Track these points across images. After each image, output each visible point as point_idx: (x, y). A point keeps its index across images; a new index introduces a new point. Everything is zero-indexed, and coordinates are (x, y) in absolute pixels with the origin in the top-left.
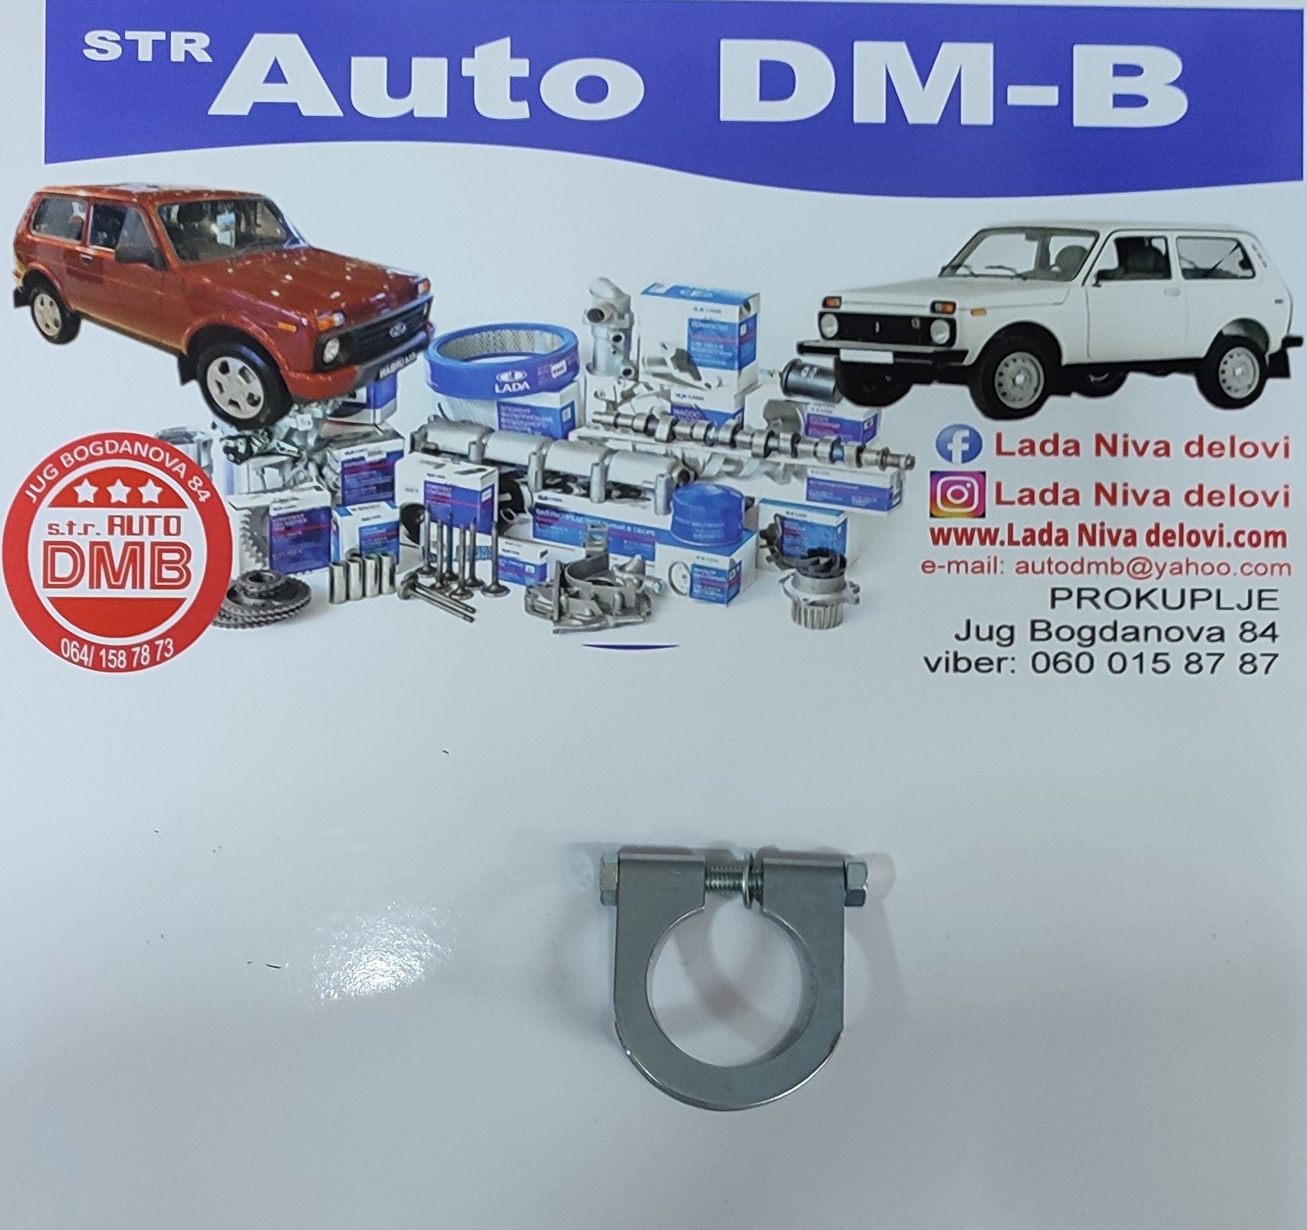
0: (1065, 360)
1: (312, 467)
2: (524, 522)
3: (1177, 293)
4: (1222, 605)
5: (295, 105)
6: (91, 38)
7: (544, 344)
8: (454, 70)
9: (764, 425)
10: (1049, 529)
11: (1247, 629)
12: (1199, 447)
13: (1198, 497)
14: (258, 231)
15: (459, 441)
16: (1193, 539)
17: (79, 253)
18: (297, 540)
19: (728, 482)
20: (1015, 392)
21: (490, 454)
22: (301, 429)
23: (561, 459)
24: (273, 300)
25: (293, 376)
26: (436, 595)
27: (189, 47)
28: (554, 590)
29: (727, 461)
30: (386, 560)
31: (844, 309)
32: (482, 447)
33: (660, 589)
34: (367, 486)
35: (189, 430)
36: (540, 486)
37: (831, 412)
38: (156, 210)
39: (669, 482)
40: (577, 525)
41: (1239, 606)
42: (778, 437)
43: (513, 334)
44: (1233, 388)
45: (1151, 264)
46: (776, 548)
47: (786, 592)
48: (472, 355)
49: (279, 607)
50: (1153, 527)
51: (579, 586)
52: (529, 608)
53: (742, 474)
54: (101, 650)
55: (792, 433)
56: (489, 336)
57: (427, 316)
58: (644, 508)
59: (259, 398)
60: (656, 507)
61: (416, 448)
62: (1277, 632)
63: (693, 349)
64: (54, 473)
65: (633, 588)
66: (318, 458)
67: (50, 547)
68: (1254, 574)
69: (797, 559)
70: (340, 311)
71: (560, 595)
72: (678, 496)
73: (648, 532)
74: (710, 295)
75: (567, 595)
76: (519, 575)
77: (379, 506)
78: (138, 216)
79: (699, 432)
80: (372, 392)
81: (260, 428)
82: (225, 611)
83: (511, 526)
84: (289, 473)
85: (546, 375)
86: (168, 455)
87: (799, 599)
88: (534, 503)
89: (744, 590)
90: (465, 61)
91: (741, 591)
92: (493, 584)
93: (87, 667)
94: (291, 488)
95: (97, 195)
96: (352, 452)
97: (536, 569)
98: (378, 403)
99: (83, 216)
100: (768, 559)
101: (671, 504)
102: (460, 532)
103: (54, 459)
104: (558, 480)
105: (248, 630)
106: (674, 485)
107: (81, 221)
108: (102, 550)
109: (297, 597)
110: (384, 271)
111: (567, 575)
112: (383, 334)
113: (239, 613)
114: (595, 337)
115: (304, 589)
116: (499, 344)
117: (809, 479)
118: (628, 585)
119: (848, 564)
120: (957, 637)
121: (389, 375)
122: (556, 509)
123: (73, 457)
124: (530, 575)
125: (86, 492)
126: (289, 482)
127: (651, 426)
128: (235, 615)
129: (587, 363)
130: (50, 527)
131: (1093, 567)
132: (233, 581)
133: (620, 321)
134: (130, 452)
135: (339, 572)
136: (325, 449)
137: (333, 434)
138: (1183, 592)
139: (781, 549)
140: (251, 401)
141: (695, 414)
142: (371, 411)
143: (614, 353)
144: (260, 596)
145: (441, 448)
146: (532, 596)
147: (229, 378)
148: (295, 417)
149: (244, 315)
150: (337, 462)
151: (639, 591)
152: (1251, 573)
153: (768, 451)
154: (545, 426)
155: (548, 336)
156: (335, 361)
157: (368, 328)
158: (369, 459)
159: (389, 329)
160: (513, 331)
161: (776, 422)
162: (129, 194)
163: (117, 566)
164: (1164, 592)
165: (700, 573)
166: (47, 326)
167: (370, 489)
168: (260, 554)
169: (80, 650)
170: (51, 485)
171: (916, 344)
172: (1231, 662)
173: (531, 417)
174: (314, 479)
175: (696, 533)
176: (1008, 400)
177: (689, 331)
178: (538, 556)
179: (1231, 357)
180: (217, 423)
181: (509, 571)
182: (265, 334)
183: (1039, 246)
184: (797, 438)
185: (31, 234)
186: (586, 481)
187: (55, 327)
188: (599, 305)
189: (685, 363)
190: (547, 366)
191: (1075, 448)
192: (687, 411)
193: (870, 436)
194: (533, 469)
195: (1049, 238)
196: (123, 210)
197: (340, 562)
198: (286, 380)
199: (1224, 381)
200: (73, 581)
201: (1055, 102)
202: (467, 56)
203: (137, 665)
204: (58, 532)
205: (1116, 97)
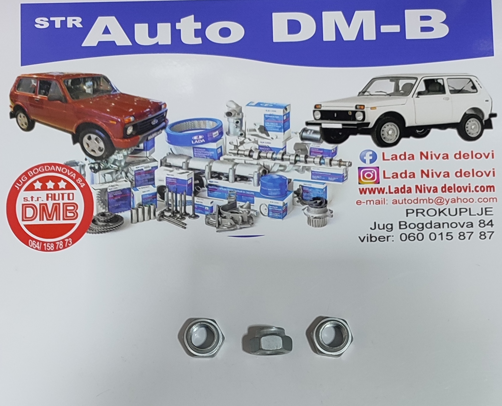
0: (407, 125)
1: (124, 174)
2: (205, 191)
3: (448, 99)
4: (472, 214)
5: (114, 42)
6: (38, 20)
7: (210, 125)
8: (173, 27)
9: (294, 152)
10: (404, 187)
11: (482, 223)
12: (459, 155)
13: (460, 174)
14: (101, 88)
15: (179, 162)
16: (459, 189)
17: (34, 98)
18: (118, 201)
19: (281, 173)
20: (389, 137)
21: (190, 166)
22: (119, 159)
23: (217, 167)
24: (107, 113)
25: (115, 140)
26: (171, 219)
27: (74, 22)
28: (216, 216)
29: (281, 166)
30: (152, 207)
31: (323, 109)
32: (188, 164)
33: (256, 214)
34: (144, 180)
35: (77, 161)
36: (210, 177)
37: (319, 147)
38: (63, 82)
39: (259, 174)
40: (224, 192)
41: (478, 214)
42: (299, 156)
43: (198, 122)
44: (471, 134)
45: (438, 88)
46: (300, 198)
47: (305, 214)
48: (183, 130)
49: (112, 225)
50: (443, 186)
51: (225, 214)
52: (207, 223)
53: (286, 170)
54: (44, 244)
55: (306, 154)
56: (189, 123)
57: (165, 116)
58: (250, 184)
59: (103, 149)
60: (254, 184)
61: (162, 165)
62: (493, 223)
63: (266, 125)
64: (26, 179)
65: (246, 214)
66: (125, 170)
67: (24, 206)
68: (483, 202)
69: (308, 201)
70: (133, 116)
71: (218, 217)
72: (262, 179)
73: (251, 193)
74: (272, 105)
75: (221, 217)
76: (203, 210)
77: (149, 187)
78: (56, 84)
79: (269, 155)
80: (145, 145)
81: (103, 159)
82: (91, 227)
83: (200, 192)
84: (115, 176)
85: (211, 136)
86: (69, 171)
87: (310, 216)
88: (208, 184)
89: (289, 214)
90: (177, 24)
91: (287, 214)
92: (193, 214)
93: (39, 250)
94: (116, 181)
95: (41, 77)
96: (138, 167)
97: (209, 209)
98: (148, 148)
100: (298, 202)
101: (260, 182)
102: (180, 195)
103: (26, 173)
104: (217, 175)
105: (100, 234)
106: (261, 175)
107: (34, 86)
108: (44, 207)
109: (118, 222)
110: (149, 101)
111: (221, 210)
112: (148, 124)
113: (97, 228)
114: (229, 122)
115: (122, 218)
116: (193, 126)
117: (312, 171)
118: (244, 213)
119: (328, 202)
120: (371, 229)
121: (151, 139)
122: (216, 186)
123: (33, 172)
124: (207, 211)
125: (38, 185)
126: (115, 179)
127: (251, 154)
128: (95, 229)
129: (226, 131)
130: (24, 198)
131: (422, 201)
132: (94, 216)
133: (238, 116)
134: (54, 169)
135: (134, 212)
136: (128, 167)
137: (131, 161)
138: (456, 209)
139: (302, 198)
140: (100, 150)
141: (268, 149)
142: (145, 152)
143: (236, 127)
144: (105, 222)
145: (172, 164)
146: (208, 218)
147: (91, 142)
148: (116, 155)
149: (96, 118)
150: (133, 171)
151: (249, 215)
152: (482, 202)
153: (296, 161)
154: (211, 155)
155: (211, 122)
156: (131, 134)
157: (143, 122)
158: (145, 170)
159: (151, 122)
160: (198, 121)
161: (298, 151)
162: (52, 76)
163: (50, 212)
164: (449, 209)
165: (272, 208)
166: (22, 125)
167: (146, 181)
168: (104, 206)
169: (36, 244)
170: (24, 183)
171: (350, 120)
172: (476, 235)
173: (206, 152)
174: (124, 178)
175: (270, 193)
176: (386, 140)
177: (264, 119)
178: (210, 203)
179: (470, 122)
180: (87, 158)
181: (198, 209)
182: (105, 125)
183: (395, 84)
184: (307, 156)
185: (16, 92)
186: (227, 175)
187: (25, 125)
188: (231, 110)
189: (263, 130)
190: (211, 133)
191: (412, 157)
192: (264, 148)
193: (334, 155)
194: (207, 171)
195: (398, 81)
196: (50, 82)
197: (135, 208)
198: (113, 142)
199: (468, 131)
200: (33, 218)
201: (399, 31)
202: (178, 22)
203: (58, 248)
204: (27, 200)
205: (422, 28)
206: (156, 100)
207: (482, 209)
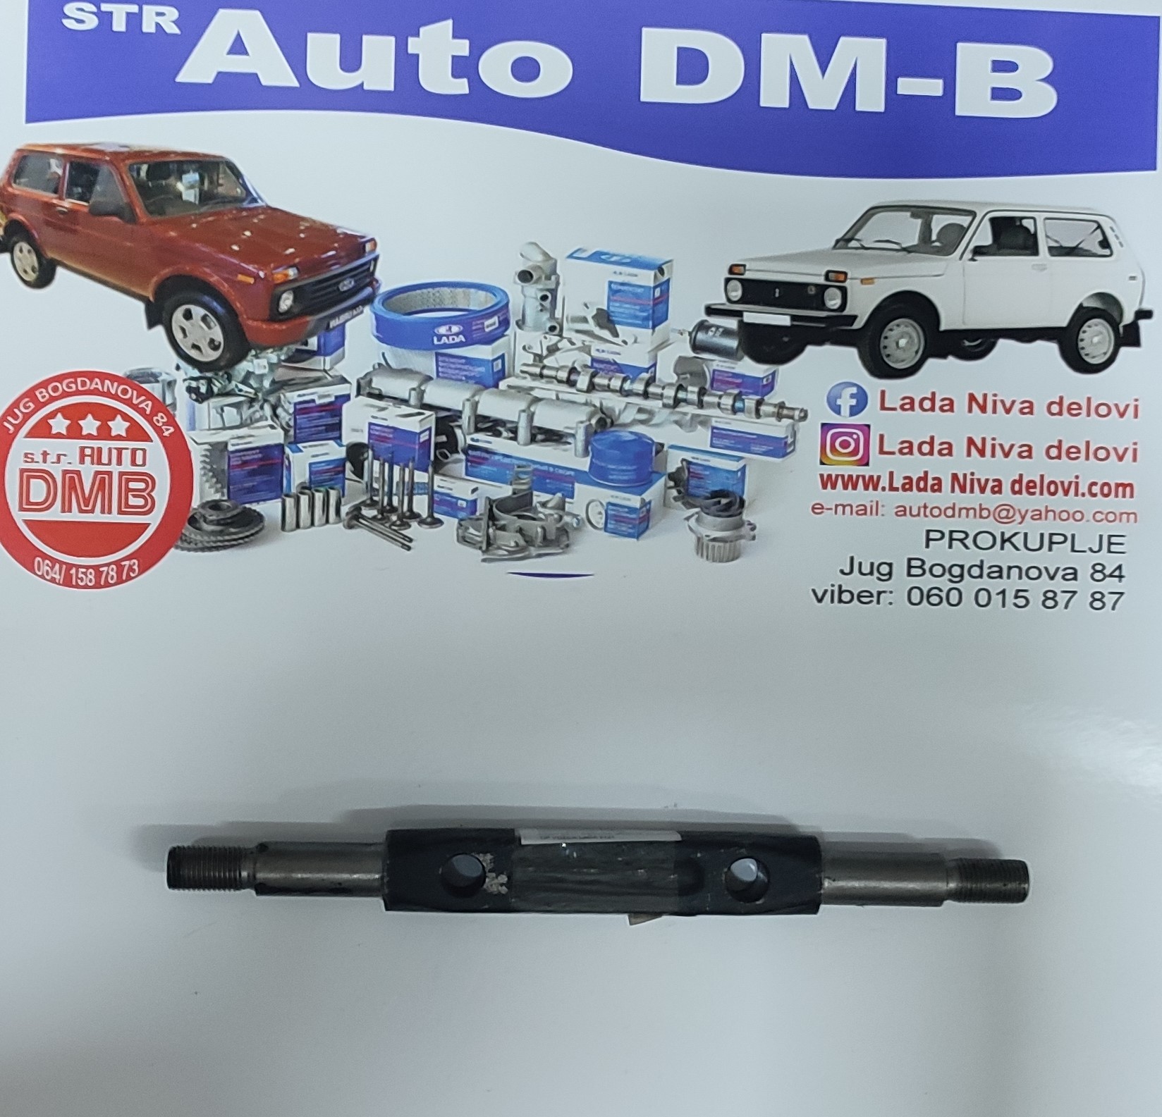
0: (943, 327)
1: (267, 408)
2: (459, 461)
3: (1042, 268)
4: (1076, 549)
5: (256, 75)
6: (70, 9)
7: (479, 301)
8: (401, 48)
9: (674, 379)
10: (925, 478)
11: (1098, 569)
12: (1059, 407)
13: (1058, 451)
14: (220, 189)
15: (400, 387)
16: (1053, 488)
17: (54, 205)
18: (252, 473)
19: (641, 429)
20: (899, 354)
21: (428, 399)
22: (257, 372)
23: (491, 405)
24: (234, 254)
25: (251, 324)
26: (377, 526)
27: (160, 20)
28: (483, 523)
29: (640, 410)
30: (333, 495)
31: (748, 275)
32: (421, 393)
33: (578, 524)
34: (317, 426)
35: (153, 371)
36: (472, 429)
37: (733, 368)
38: (126, 169)
39: (587, 428)
40: (505, 465)
41: (1091, 550)
42: (686, 390)
43: (451, 291)
44: (1091, 356)
45: (1021, 241)
47: (691, 529)
48: (414, 310)
49: (236, 533)
50: (1017, 478)
51: (504, 519)
52: (460, 539)
53: (653, 422)
54: (71, 569)
55: (700, 386)
56: (430, 294)
57: (373, 273)
58: (565, 450)
59: (220, 343)
60: (576, 450)
61: (361, 393)
62: (1124, 573)
63: (612, 309)
64: (30, 407)
65: (554, 523)
66: (272, 399)
67: (25, 474)
68: (1105, 521)
69: (700, 499)
70: (295, 266)
71: (488, 527)
72: (595, 441)
73: (568, 473)
74: (628, 260)
75: (494, 527)
76: (452, 509)
77: (327, 444)
78: (111, 173)
79: (616, 383)
80: (322, 341)
81: (220, 370)
82: (186, 536)
83: (447, 464)
84: (246, 413)
85: (479, 329)
86: (135, 393)
87: (701, 534)
88: (467, 445)
89: (652, 527)
90: (411, 40)
91: (650, 528)
92: (429, 516)
93: (59, 584)
94: (247, 425)
95: (72, 153)
96: (304, 395)
97: (467, 504)
98: (328, 351)
99: (60, 172)
100: (675, 499)
101: (590, 448)
102: (400, 469)
103: (30, 394)
104: (489, 425)
105: (207, 554)
106: (592, 431)
107: (57, 176)
108: (73, 478)
109: (251, 526)
110: (335, 231)
111: (496, 508)
112: (335, 288)
113: (199, 538)
114: (525, 296)
115: (259, 518)
116: (438, 300)
117: (714, 428)
118: (549, 519)
119: (746, 504)
120: (842, 572)
121: (338, 326)
122: (486, 451)
123: (48, 392)
124: (462, 509)
125: (60, 424)
126: (246, 420)
128: (196, 540)
129: (517, 319)
130: (26, 455)
131: (964, 512)
132: (194, 509)
133: (547, 282)
134: (100, 387)
135: (290, 504)
136: (279, 392)
137: (287, 378)
138: (1042, 535)
139: (686, 490)
140: (213, 346)
141: (613, 367)
142: (322, 358)
143: (541, 310)
144: (218, 523)
145: (384, 392)
146: (463, 528)
147: (193, 325)
148: (252, 362)
149: (207, 267)
150: (290, 403)
151: (559, 525)
152: (1102, 520)
153: (677, 402)
154: (478, 376)
155: (482, 294)
156: (287, 312)
157: (319, 282)
158: (318, 402)
159: (338, 283)
160: (452, 289)
161: (685, 376)
162: (101, 153)
163: (87, 492)
164: (1026, 535)
165: (613, 510)
166: (25, 272)
167: (320, 428)
168: (219, 486)
169: (52, 568)
170: (27, 417)
171: (812, 309)
172: (1083, 598)
173: (466, 367)
174: (269, 418)
175: (612, 475)
176: (890, 360)
177: (609, 292)
178: (470, 492)
179: (1089, 327)
180: (180, 365)
181: (442, 504)
182: (226, 285)
183: (922, 223)
184: (703, 391)
185: (12, 187)
186: (514, 425)
187: (32, 273)
188: (529, 267)
189: (606, 320)
190: (481, 321)
191: (950, 405)
192: (605, 365)
193: (770, 390)
194: (467, 414)
195: (931, 216)
196: (96, 167)
197: (291, 494)
198: (245, 329)
199: (1083, 348)
200: (46, 505)
201: (939, 93)
202: (413, 35)
203: (105, 581)
204: (33, 461)
205: (994, 89)
206: (352, 231)
207: (1101, 537)
